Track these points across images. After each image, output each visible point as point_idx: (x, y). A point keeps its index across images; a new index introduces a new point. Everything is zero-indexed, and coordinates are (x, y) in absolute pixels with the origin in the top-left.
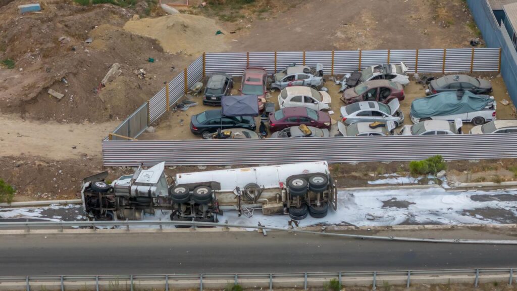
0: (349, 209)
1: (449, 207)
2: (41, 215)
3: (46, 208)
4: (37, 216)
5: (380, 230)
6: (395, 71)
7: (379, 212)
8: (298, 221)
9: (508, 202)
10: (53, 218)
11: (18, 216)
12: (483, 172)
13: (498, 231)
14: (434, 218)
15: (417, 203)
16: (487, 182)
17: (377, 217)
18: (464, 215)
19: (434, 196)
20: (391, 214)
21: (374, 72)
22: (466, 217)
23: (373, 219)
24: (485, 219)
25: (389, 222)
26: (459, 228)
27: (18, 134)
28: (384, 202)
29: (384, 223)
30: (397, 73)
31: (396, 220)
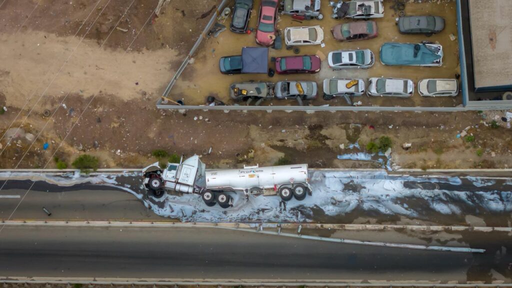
0: (320, 191)
1: (387, 194)
2: (116, 183)
3: (120, 175)
4: (114, 184)
5: (336, 229)
6: (374, 11)
7: (340, 197)
8: (286, 202)
9: (428, 191)
10: (124, 187)
11: (101, 182)
12: (417, 153)
13: (413, 234)
14: (375, 206)
15: (367, 187)
16: (418, 168)
17: (338, 201)
18: (396, 203)
19: (379, 180)
20: (348, 198)
21: (358, 11)
22: (397, 205)
23: (335, 203)
24: (409, 209)
25: (345, 208)
26: (389, 229)
27: (97, 66)
28: (345, 185)
29: (342, 208)
30: (375, 13)
31: (351, 205)
